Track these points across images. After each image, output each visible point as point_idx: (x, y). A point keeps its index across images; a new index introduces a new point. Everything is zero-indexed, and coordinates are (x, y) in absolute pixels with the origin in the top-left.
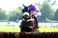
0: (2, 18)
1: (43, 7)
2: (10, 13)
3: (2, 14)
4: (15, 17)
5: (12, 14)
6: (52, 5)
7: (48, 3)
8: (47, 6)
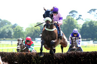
0: (18, 36)
1: (66, 22)
2: (28, 31)
3: (18, 32)
4: (34, 35)
5: (29, 32)
6: (77, 19)
7: (72, 17)
8: (72, 21)
